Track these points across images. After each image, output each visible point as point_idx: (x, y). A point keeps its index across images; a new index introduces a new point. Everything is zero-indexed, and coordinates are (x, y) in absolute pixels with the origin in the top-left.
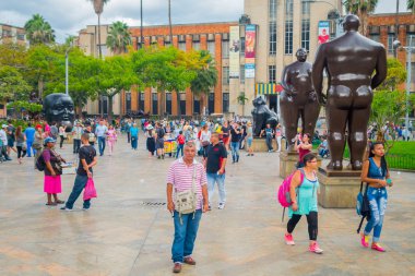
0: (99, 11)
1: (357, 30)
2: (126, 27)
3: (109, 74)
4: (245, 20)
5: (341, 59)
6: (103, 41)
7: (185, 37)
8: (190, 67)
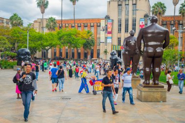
0: (43, 12)
1: (156, 23)
2: (55, 20)
3: (47, 40)
4: (107, 17)
5: (150, 35)
6: (45, 26)
7: (81, 24)
8: (83, 38)
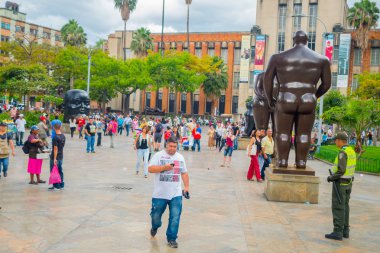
0: (126, 18)
1: (305, 44)
2: (148, 33)
5: (289, 69)
6: (128, 45)
7: (201, 44)
